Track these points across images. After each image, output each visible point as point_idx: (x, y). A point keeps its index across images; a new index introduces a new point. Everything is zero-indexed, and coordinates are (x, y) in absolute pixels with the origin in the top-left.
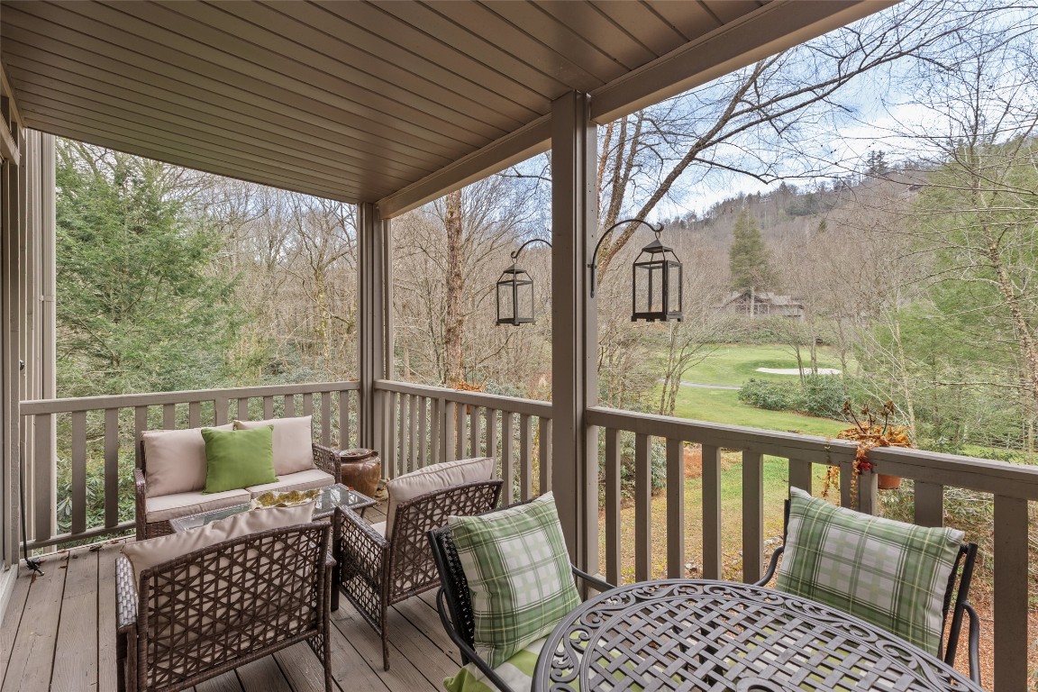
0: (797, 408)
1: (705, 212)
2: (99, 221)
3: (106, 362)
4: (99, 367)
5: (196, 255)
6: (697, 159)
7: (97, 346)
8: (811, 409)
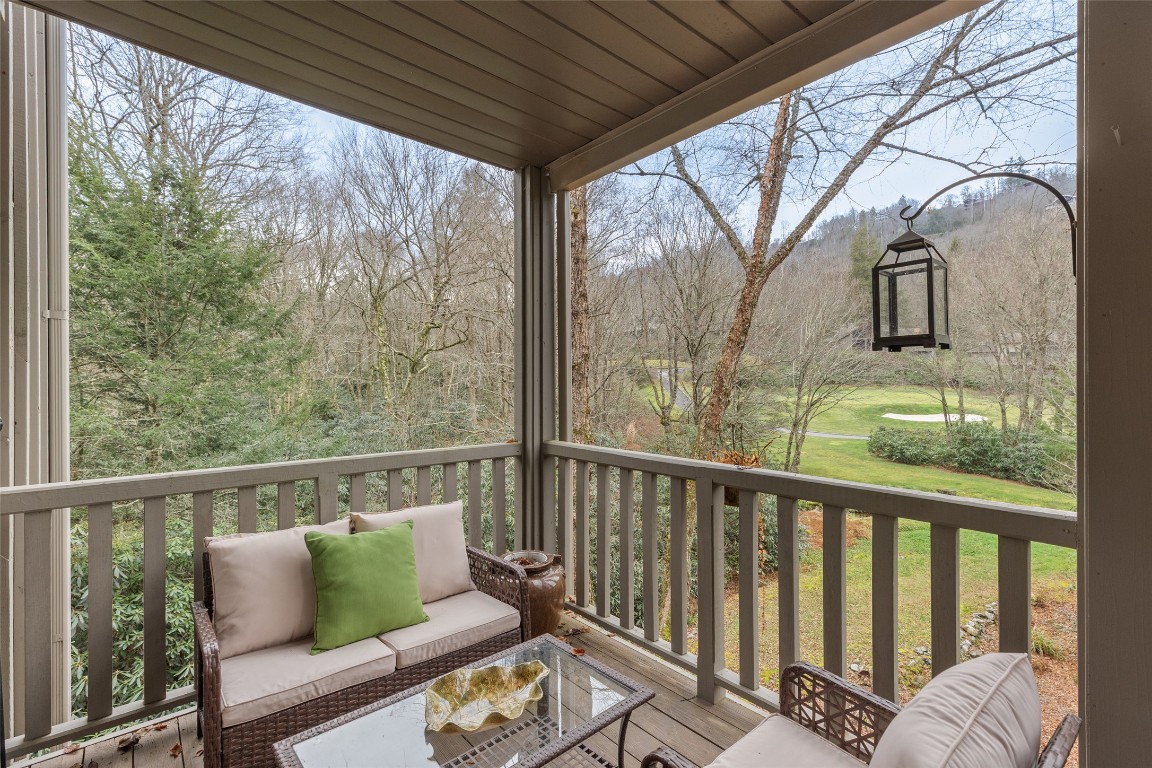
0: (944, 462)
2: (131, 232)
3: (139, 407)
4: (131, 414)
5: (247, 276)
6: (883, 144)
7: (129, 388)
8: (962, 464)
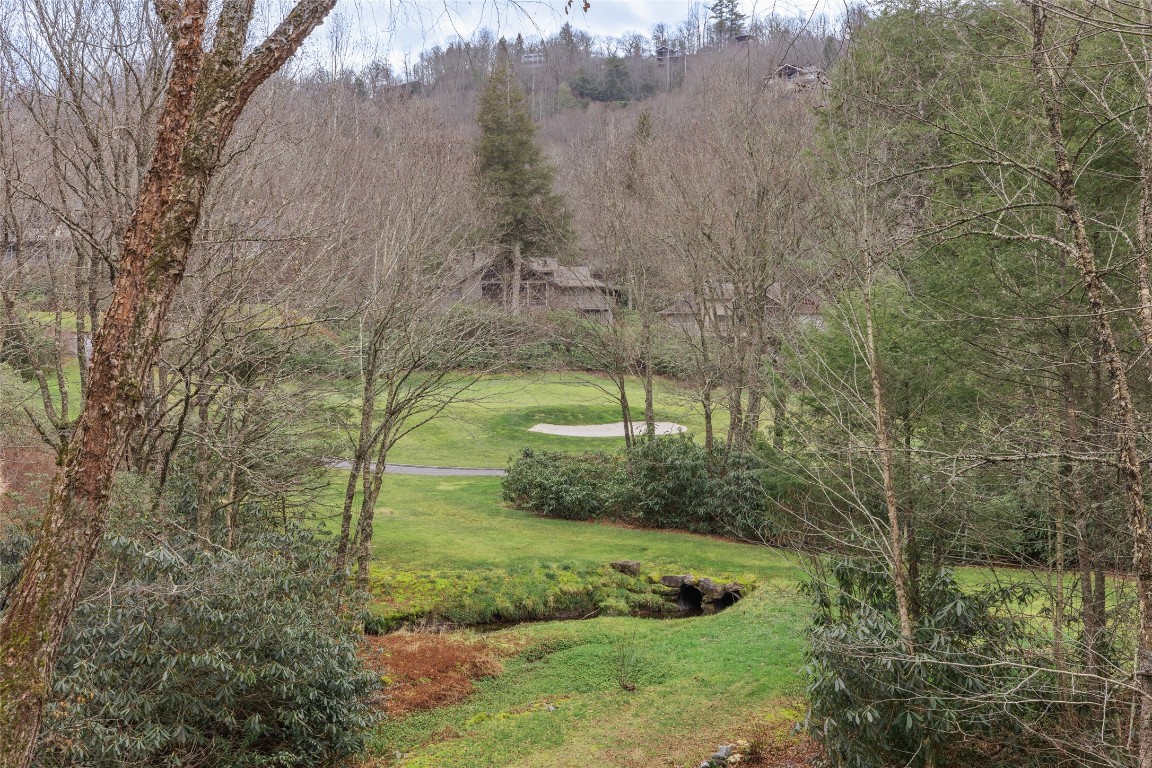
0: (622, 511)
1: (411, 68)
8: (649, 512)
